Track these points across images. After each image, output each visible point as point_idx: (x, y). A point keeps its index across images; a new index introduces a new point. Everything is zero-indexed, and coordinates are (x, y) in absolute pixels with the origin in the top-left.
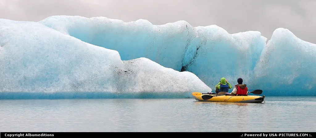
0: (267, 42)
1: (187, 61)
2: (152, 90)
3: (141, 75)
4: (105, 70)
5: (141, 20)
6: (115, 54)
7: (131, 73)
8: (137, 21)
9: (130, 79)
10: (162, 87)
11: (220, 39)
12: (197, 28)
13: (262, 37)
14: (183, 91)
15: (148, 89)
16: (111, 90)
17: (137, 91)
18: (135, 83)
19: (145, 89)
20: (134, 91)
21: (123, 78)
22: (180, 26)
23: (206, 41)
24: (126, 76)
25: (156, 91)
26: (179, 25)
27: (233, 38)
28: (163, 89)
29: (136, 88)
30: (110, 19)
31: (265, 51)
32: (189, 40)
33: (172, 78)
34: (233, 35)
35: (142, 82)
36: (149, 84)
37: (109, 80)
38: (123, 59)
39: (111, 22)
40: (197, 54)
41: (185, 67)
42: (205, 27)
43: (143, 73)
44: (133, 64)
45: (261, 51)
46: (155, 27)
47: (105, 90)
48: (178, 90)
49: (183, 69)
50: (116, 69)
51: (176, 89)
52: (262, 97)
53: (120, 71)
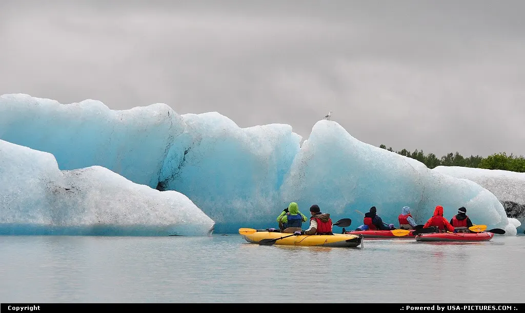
0: (301, 143)
1: (167, 173)
2: (113, 222)
3: (94, 196)
4: (32, 186)
5: (90, 100)
6: (47, 159)
7: (76, 192)
8: (82, 103)
9: (75, 203)
10: (129, 216)
11: (225, 137)
12: (186, 117)
13: (294, 134)
14: (166, 223)
15: (106, 220)
16: (41, 220)
17: (88, 223)
18: (84, 209)
19: (102, 220)
20: (83, 223)
21: (61, 200)
22: (156, 113)
23: (201, 139)
24: (67, 198)
25: (120, 223)
26: (155, 110)
27: (245, 135)
28: (132, 219)
29: (86, 218)
30: (36, 98)
31: (298, 158)
32: (171, 137)
33: (147, 202)
34: (246, 129)
35: (97, 207)
36: (108, 210)
37: (37, 204)
38: (62, 167)
39: (37, 104)
40: (185, 162)
41: (164, 183)
42: (200, 115)
43: (98, 192)
44: (80, 177)
45: (292, 158)
46: (115, 114)
47: (31, 221)
48: (158, 221)
49: (161, 187)
50: (51, 184)
51: (154, 220)
52: (358, 237)
53: (58, 188)
